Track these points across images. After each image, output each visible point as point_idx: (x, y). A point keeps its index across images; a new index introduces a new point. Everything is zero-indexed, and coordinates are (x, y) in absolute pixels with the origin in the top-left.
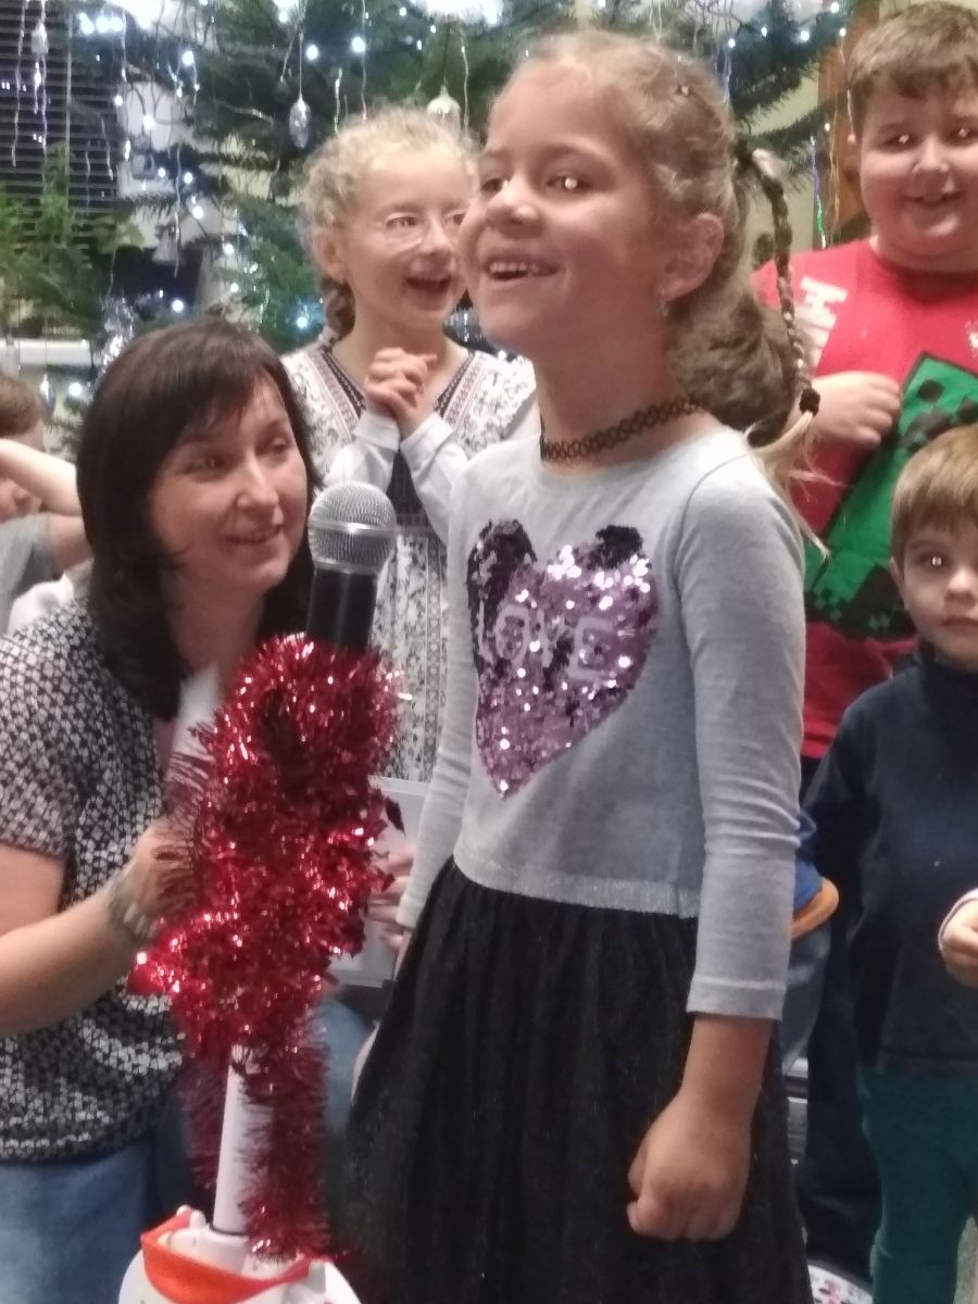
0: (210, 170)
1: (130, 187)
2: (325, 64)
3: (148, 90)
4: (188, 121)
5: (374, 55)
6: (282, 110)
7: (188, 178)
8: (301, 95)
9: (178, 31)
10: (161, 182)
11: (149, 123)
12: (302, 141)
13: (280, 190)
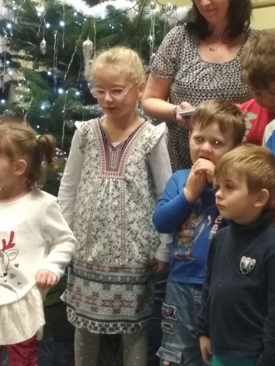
0: (14, 60)
2: (51, 29)
4: (8, 45)
5: (66, 26)
6: (38, 42)
7: (8, 62)
8: (44, 38)
9: (6, 17)
12: (44, 52)
13: (36, 66)
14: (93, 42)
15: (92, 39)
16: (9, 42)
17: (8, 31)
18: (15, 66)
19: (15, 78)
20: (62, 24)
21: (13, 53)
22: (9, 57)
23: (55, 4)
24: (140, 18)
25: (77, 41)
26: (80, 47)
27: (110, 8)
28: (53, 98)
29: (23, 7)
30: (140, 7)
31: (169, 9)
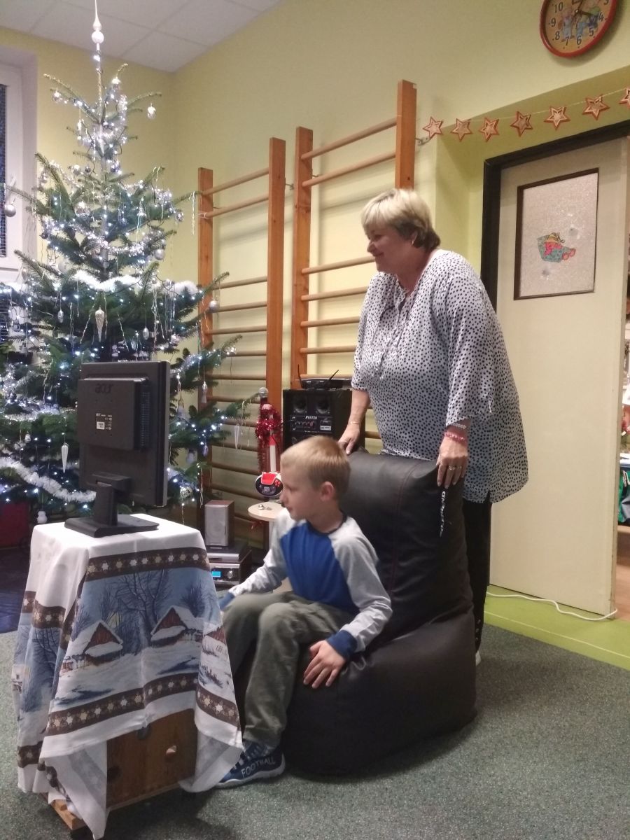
1: (12, 333)
2: (67, 302)
3: (18, 308)
4: (29, 317)
5: (81, 299)
6: (56, 313)
7: (30, 331)
9: (26, 292)
10: (21, 333)
11: (18, 317)
12: (61, 321)
13: (55, 334)
14: (104, 311)
15: (103, 309)
16: (30, 315)
17: (28, 303)
18: (36, 334)
19: (36, 345)
20: (77, 297)
21: (34, 324)
22: (30, 327)
23: (69, 280)
24: (144, 292)
25: (90, 311)
27: (117, 283)
28: (71, 359)
29: (41, 283)
30: (143, 283)
31: (168, 284)
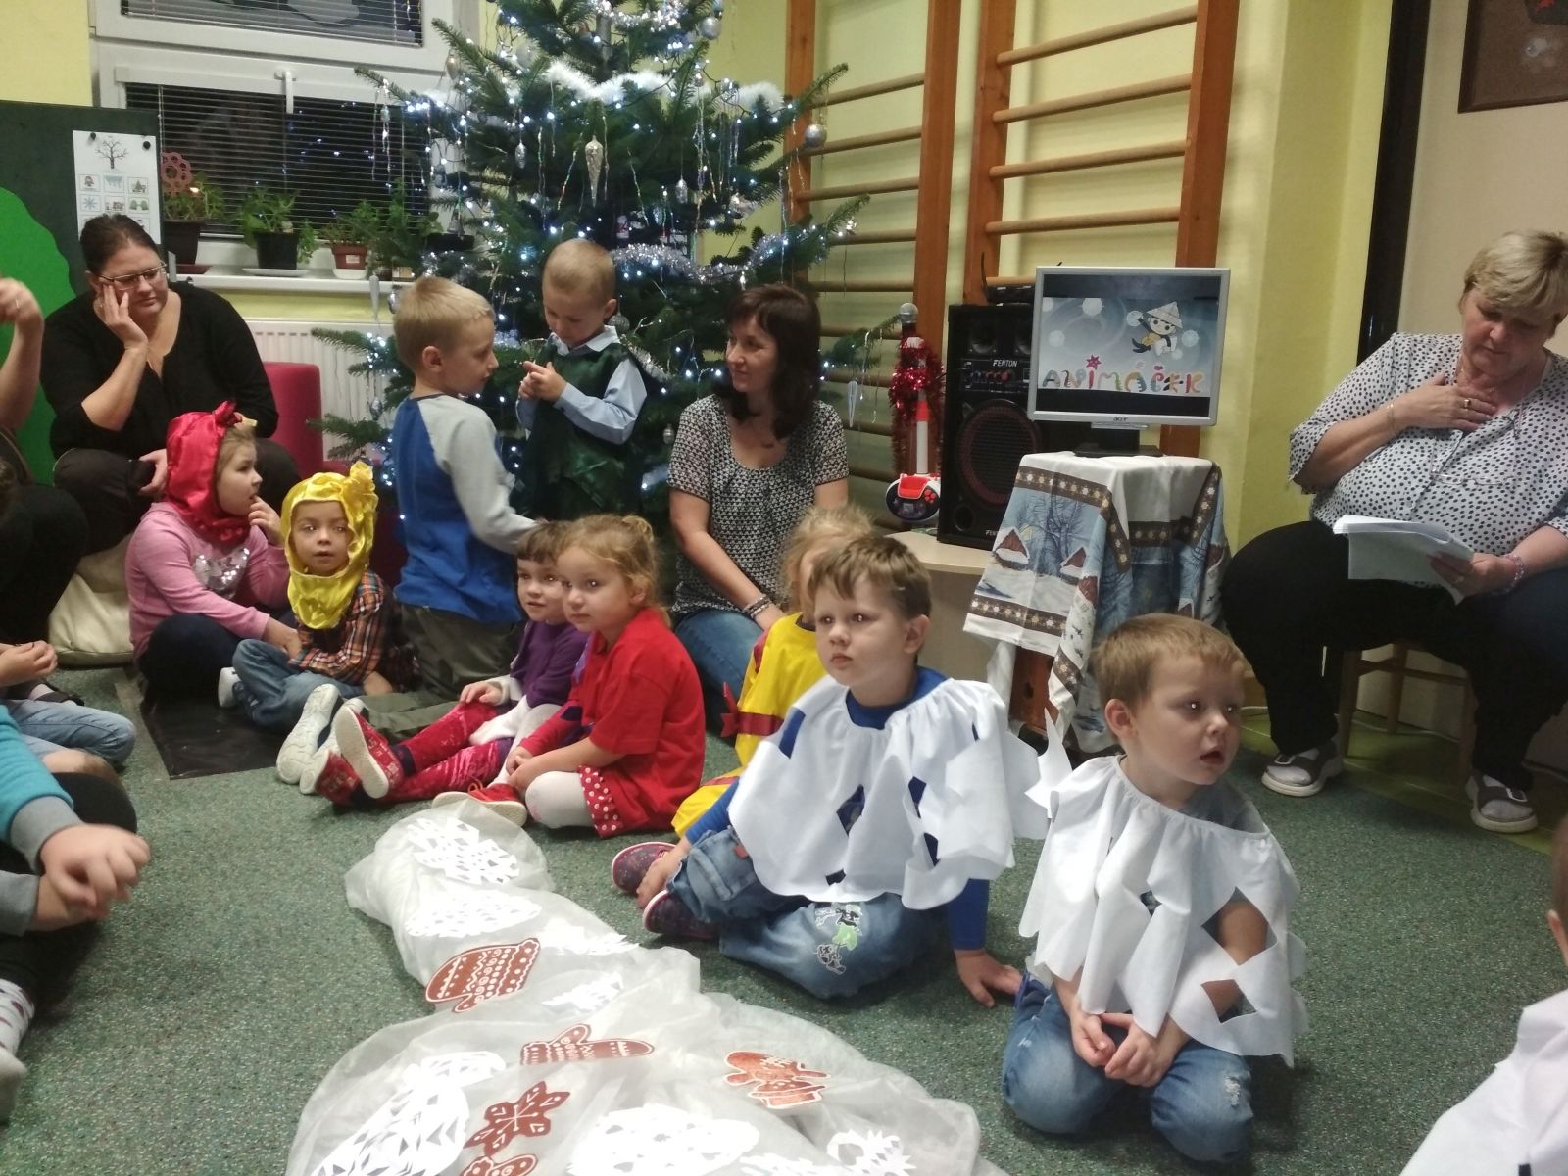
0: (476, 185)
2: (533, 126)
3: (442, 142)
4: (463, 159)
5: (558, 120)
6: (512, 149)
7: (465, 188)
8: (521, 141)
9: (457, 108)
10: (451, 192)
11: (444, 161)
12: (522, 165)
13: (513, 194)
14: (603, 143)
15: (600, 140)
16: (464, 155)
17: (461, 130)
18: (476, 195)
19: (477, 216)
20: (550, 116)
21: (473, 174)
22: (466, 179)
23: (536, 82)
24: (678, 103)
25: (575, 144)
26: (582, 154)
27: (627, 85)
28: (540, 241)
29: (483, 88)
30: (677, 85)
31: (727, 89)
